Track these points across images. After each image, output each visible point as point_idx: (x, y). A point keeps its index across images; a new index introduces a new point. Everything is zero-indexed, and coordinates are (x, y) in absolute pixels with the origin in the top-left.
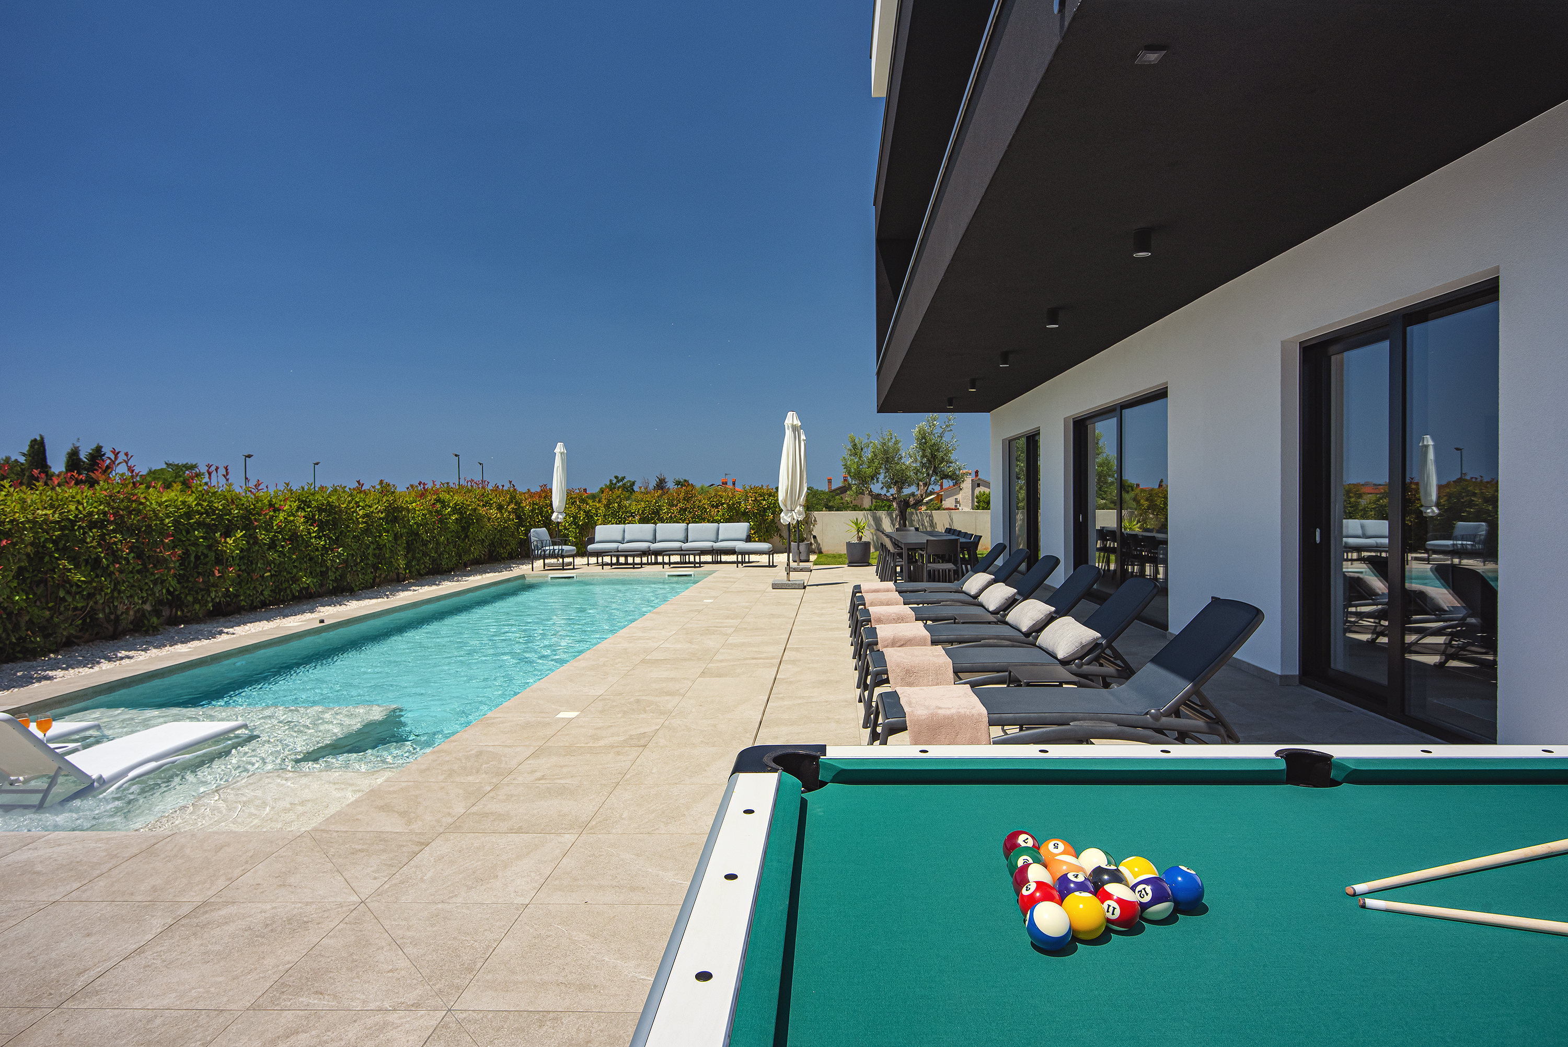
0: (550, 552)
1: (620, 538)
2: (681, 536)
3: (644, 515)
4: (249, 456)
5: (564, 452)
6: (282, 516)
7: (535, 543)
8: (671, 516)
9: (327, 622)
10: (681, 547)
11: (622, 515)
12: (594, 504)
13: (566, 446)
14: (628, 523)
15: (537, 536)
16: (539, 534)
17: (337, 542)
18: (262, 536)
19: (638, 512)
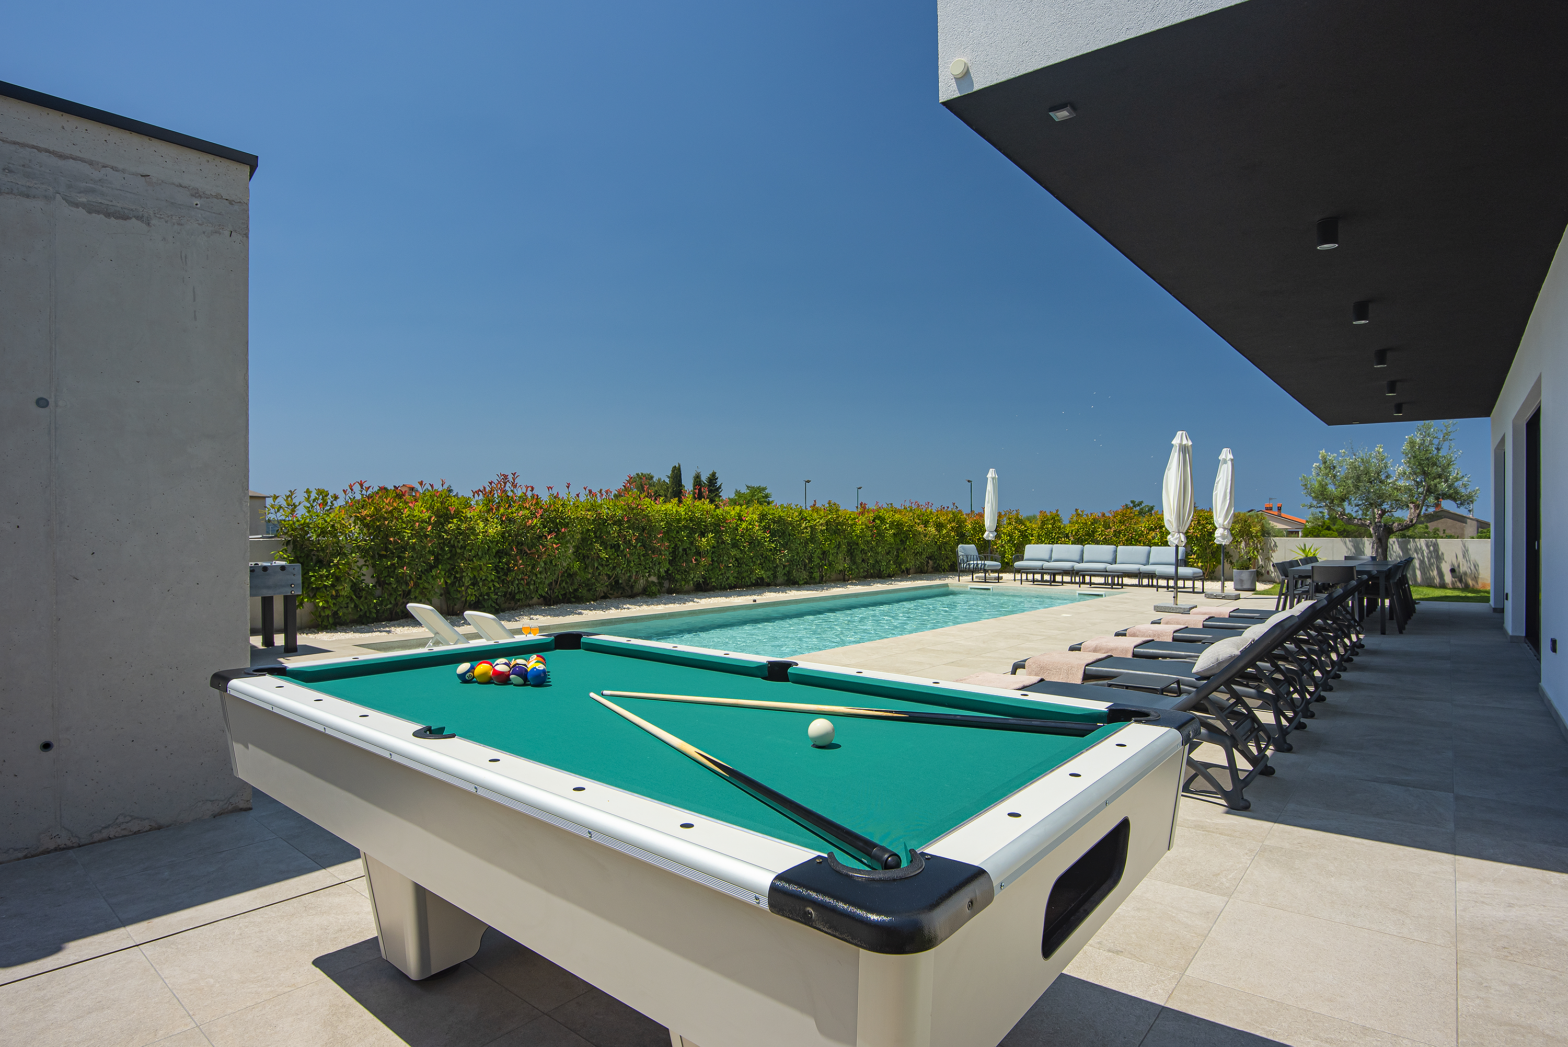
0: (974, 565)
1: (1047, 557)
2: (1109, 557)
3: (1078, 536)
4: (808, 482)
5: (995, 477)
6: (744, 525)
7: (961, 557)
8: (1105, 538)
9: (757, 602)
10: (1106, 568)
11: (1055, 536)
12: (1031, 524)
13: (997, 472)
14: (1061, 544)
15: (963, 551)
16: (966, 550)
17: (785, 546)
18: (727, 538)
19: (1072, 533)
